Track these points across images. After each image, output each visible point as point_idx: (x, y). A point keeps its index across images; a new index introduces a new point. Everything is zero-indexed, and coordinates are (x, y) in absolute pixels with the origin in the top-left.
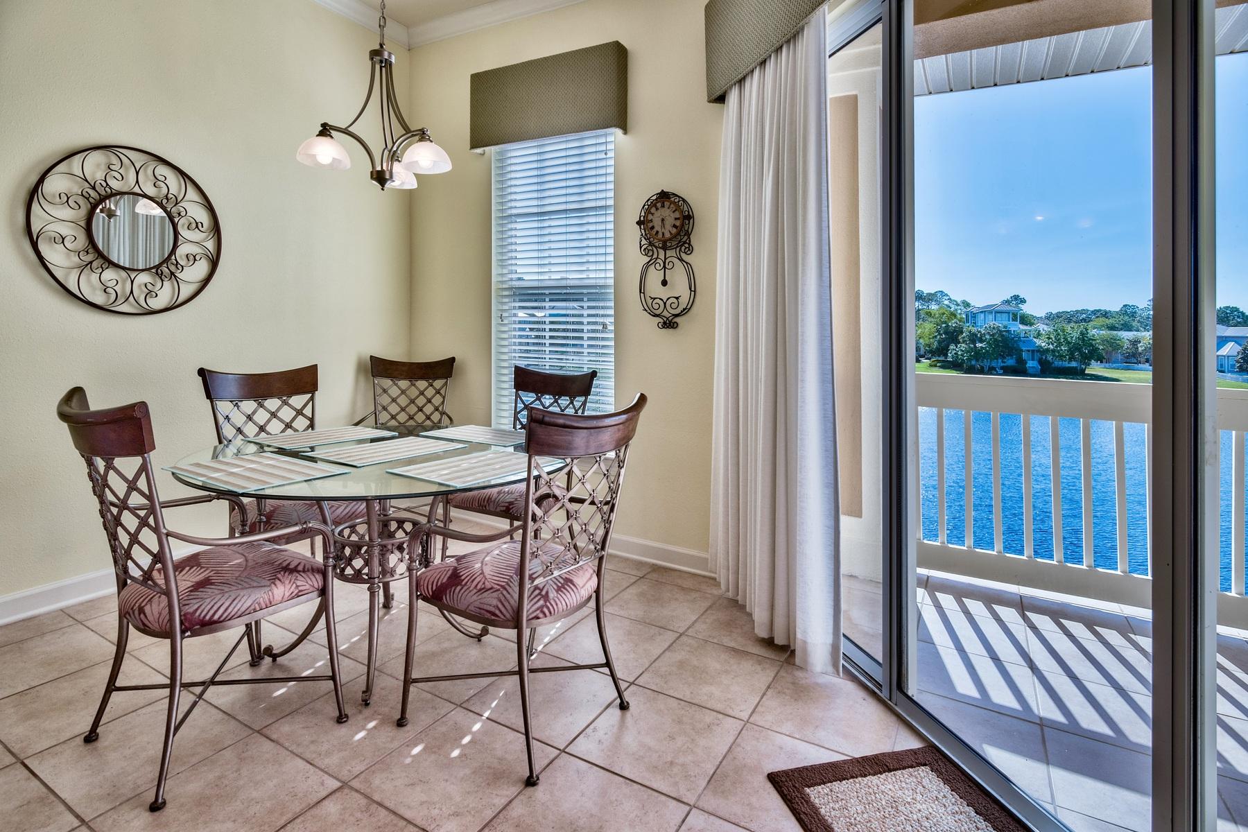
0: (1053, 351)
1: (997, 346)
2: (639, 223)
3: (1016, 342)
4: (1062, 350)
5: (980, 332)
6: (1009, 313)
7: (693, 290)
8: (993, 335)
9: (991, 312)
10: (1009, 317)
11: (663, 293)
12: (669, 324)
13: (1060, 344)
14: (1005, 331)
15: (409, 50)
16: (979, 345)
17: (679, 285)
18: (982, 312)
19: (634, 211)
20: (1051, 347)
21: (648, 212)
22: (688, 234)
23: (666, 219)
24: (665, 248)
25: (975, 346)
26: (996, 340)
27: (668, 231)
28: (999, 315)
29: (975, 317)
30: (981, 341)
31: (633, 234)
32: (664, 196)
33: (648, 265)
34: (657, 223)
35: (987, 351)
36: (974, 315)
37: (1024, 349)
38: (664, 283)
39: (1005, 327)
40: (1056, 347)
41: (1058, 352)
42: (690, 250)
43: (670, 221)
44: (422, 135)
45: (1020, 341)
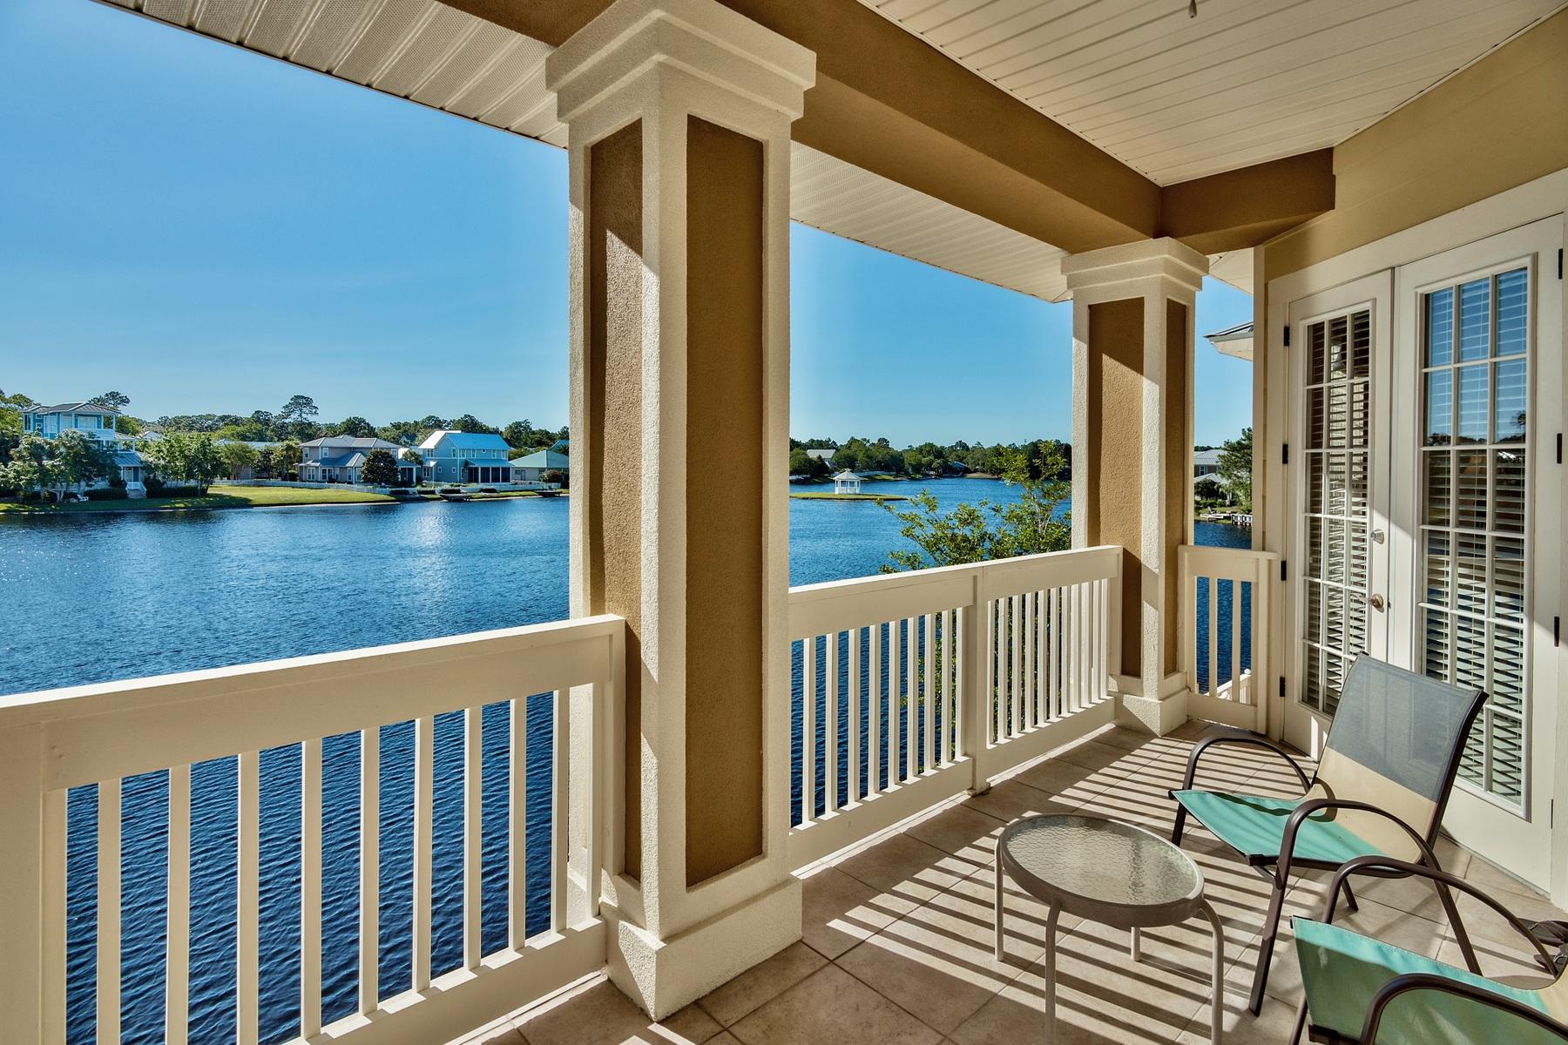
0: (165, 467)
1: (79, 462)
3: (110, 456)
4: (176, 466)
5: (49, 443)
6: (99, 416)
8: (72, 448)
9: (68, 415)
10: (100, 422)
13: (174, 459)
14: (92, 442)
16: (47, 462)
18: (53, 414)
20: (162, 462)
25: (41, 464)
26: (76, 455)
28: (82, 418)
29: (42, 421)
30: (51, 456)
35: (61, 471)
36: (40, 419)
37: (122, 466)
39: (93, 436)
40: (169, 462)
41: (171, 468)
45: (117, 455)
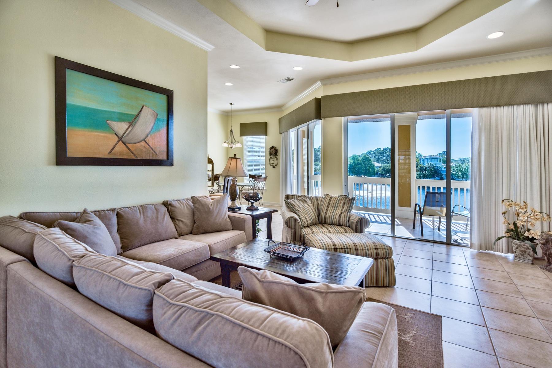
0: (455, 174)
1: (431, 172)
2: (269, 151)
3: (440, 170)
4: (458, 174)
5: (425, 167)
6: (438, 159)
7: (277, 162)
8: (430, 168)
9: (430, 158)
10: (438, 160)
11: (273, 162)
12: (274, 167)
13: (458, 172)
14: (435, 166)
15: (227, 116)
16: (424, 172)
17: (275, 161)
18: (426, 158)
19: (268, 149)
20: (454, 173)
21: (270, 149)
22: (277, 153)
23: (273, 150)
24: (273, 155)
25: (423, 172)
26: (431, 170)
27: (274, 153)
28: (433, 159)
30: (425, 170)
31: (268, 153)
32: (273, 147)
33: (270, 158)
34: (272, 151)
35: (427, 174)
36: (423, 160)
37: (443, 174)
38: (273, 161)
39: (435, 164)
40: (457, 173)
41: (457, 175)
42: (277, 156)
43: (274, 151)
44: (238, 143)
45: (442, 170)
